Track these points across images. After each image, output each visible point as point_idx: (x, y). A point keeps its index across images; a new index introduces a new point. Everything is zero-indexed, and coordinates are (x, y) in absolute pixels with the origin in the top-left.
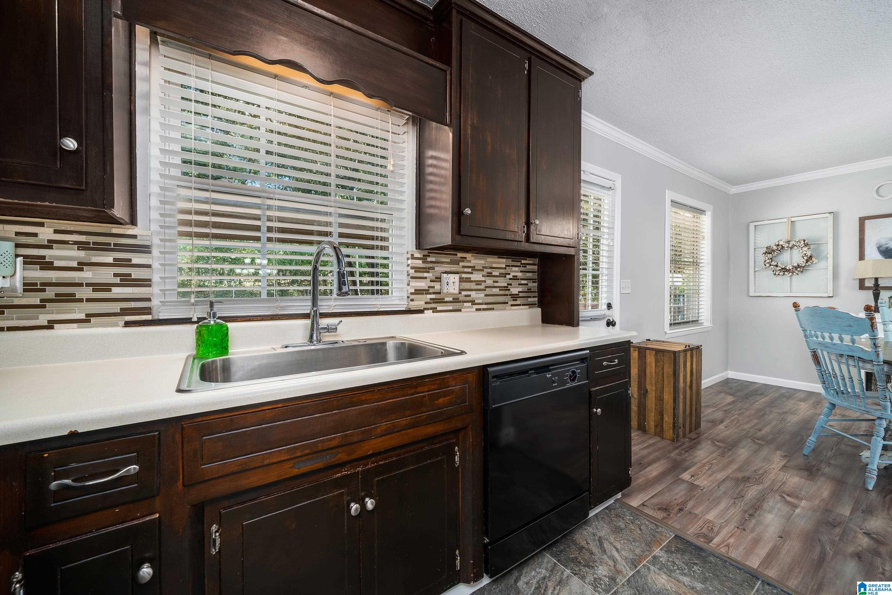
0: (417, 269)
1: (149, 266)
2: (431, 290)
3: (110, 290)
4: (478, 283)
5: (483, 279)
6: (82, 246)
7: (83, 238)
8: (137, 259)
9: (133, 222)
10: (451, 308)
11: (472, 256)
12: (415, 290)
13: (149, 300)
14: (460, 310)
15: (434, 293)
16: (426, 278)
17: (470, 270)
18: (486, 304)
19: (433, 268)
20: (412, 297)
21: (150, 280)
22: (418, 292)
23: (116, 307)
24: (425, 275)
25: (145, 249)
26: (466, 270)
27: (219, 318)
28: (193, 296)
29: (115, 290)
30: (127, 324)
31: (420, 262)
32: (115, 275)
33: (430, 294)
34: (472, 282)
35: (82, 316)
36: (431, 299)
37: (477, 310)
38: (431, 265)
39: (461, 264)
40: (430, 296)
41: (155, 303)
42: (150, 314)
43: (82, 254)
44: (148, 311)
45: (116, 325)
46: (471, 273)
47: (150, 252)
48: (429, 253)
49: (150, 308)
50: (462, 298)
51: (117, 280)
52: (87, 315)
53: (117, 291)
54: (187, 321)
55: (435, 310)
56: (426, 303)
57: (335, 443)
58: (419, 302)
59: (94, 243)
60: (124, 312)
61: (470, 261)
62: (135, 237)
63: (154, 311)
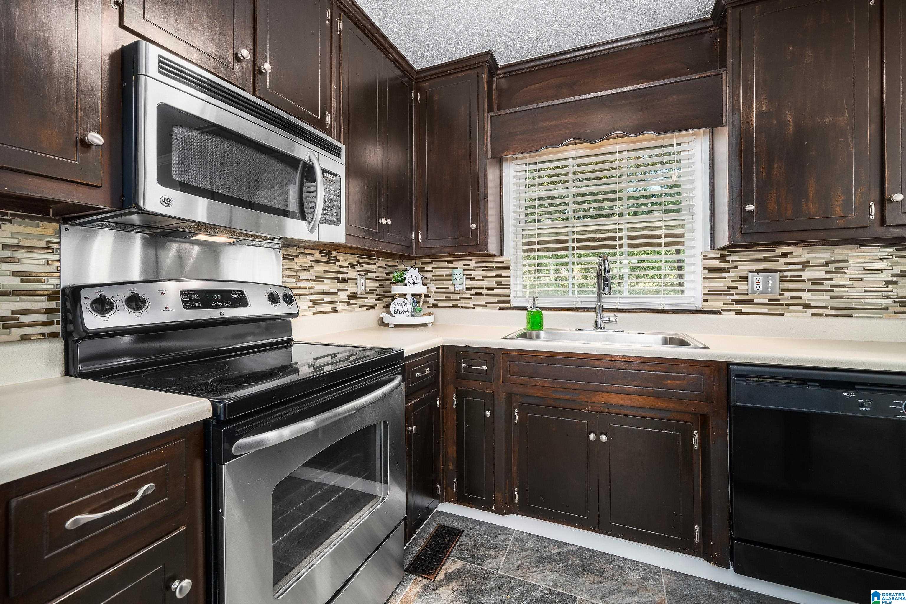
0: (711, 270)
1: (509, 277)
2: (732, 291)
3: (493, 290)
4: (815, 282)
5: (828, 276)
6: (484, 269)
7: (483, 265)
8: (504, 274)
9: (502, 254)
10: (766, 311)
11: (803, 250)
12: (709, 291)
13: (509, 296)
14: (782, 314)
15: (737, 294)
16: (725, 278)
17: (800, 267)
18: (832, 308)
19: (736, 268)
20: (706, 297)
21: (509, 285)
22: (713, 292)
23: (495, 299)
24: (724, 275)
25: (507, 268)
26: (791, 267)
27: (538, 308)
28: (528, 294)
29: (496, 290)
30: (500, 308)
31: (717, 262)
32: (496, 283)
33: (733, 294)
34: (804, 280)
35: (484, 303)
36: (732, 300)
37: (813, 315)
38: (734, 264)
39: (782, 260)
40: (730, 298)
41: (511, 298)
42: (509, 303)
43: (483, 273)
44: (508, 302)
45: (496, 309)
46: (803, 270)
47: (509, 270)
48: (728, 252)
49: (509, 300)
50: (782, 299)
51: (496, 285)
52: (486, 303)
53: (497, 291)
54: (525, 308)
55: (739, 312)
56: (725, 304)
57: (577, 387)
58: (716, 303)
59: (488, 267)
60: (500, 302)
61: (799, 256)
62: (503, 262)
63: (512, 302)
